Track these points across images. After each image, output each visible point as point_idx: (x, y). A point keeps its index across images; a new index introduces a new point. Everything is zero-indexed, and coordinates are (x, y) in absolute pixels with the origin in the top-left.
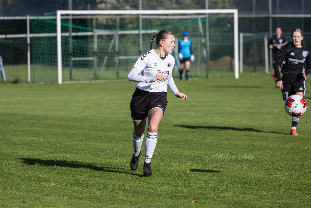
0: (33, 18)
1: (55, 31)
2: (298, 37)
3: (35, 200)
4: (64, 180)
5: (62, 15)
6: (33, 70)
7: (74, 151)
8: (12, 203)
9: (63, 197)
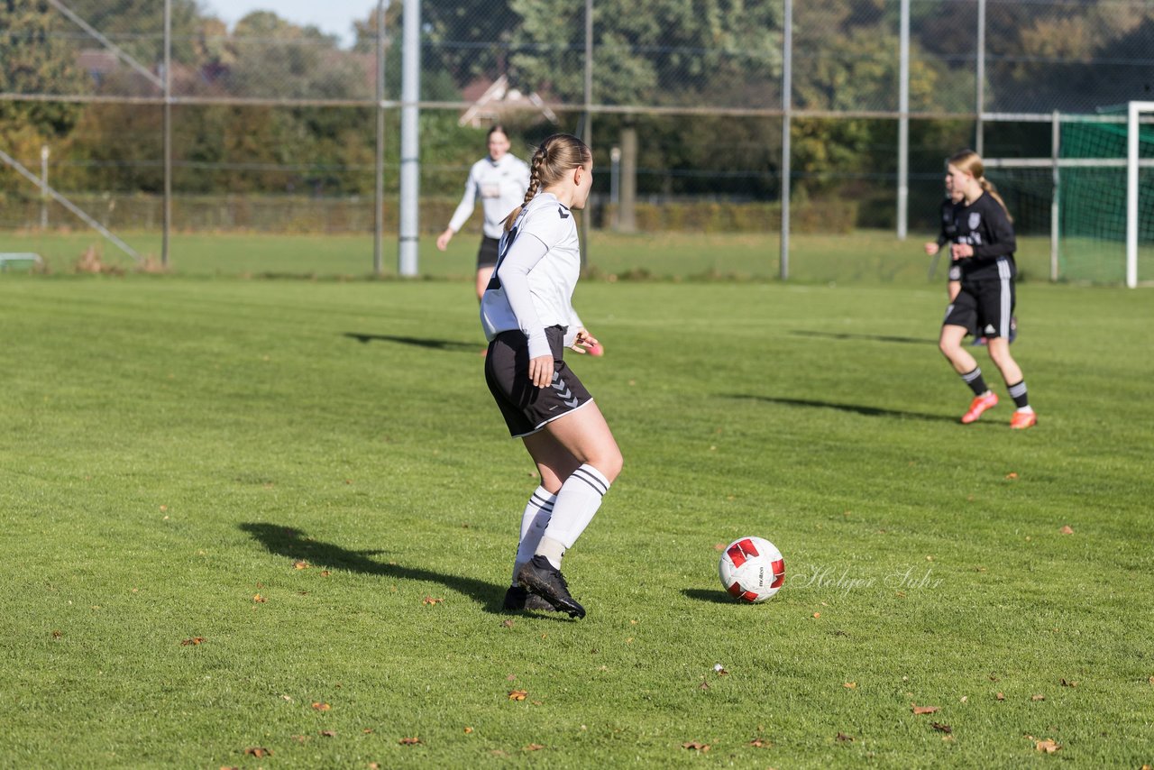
0: (1068, 118)
1: (1123, 153)
3: (1019, 566)
4: (1099, 522)
5: (1142, 114)
6: (1062, 247)
7: (1135, 453)
8: (960, 571)
9: (1088, 562)
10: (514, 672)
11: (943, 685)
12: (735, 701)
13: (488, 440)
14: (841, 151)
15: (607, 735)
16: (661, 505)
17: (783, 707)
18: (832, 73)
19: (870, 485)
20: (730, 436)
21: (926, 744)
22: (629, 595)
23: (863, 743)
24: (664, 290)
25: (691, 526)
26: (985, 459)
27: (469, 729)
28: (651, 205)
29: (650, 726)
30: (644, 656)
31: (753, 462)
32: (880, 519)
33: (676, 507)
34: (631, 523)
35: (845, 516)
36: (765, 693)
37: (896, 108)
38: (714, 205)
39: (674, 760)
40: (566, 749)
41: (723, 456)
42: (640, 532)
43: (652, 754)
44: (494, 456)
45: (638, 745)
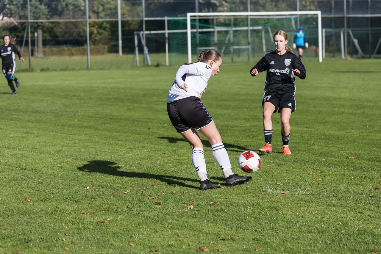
0: (169, 18)
1: (186, 28)
2: (281, 41)
3: (172, 152)
5: (191, 16)
6: (170, 57)
8: (155, 154)
10: (26, 192)
11: (156, 190)
12: (94, 198)
13: (9, 121)
14: (101, 31)
15: (57, 210)
16: (63, 138)
17: (109, 199)
18: (98, 8)
19: (124, 129)
20: (81, 116)
21: (154, 208)
22: (58, 167)
23: (135, 209)
24: (54, 73)
25: (73, 144)
26: (157, 120)
27: (15, 211)
28: (47, 48)
29: (70, 208)
30: (65, 185)
31: (88, 124)
32: (129, 139)
33: (68, 139)
34: (55, 144)
35: (119, 139)
36: (103, 195)
37: (117, 17)
38: (65, 48)
39: (79, 218)
40: (45, 216)
41: (79, 122)
42: (58, 147)
43: (72, 216)
44: (11, 125)
45: (67, 213)
